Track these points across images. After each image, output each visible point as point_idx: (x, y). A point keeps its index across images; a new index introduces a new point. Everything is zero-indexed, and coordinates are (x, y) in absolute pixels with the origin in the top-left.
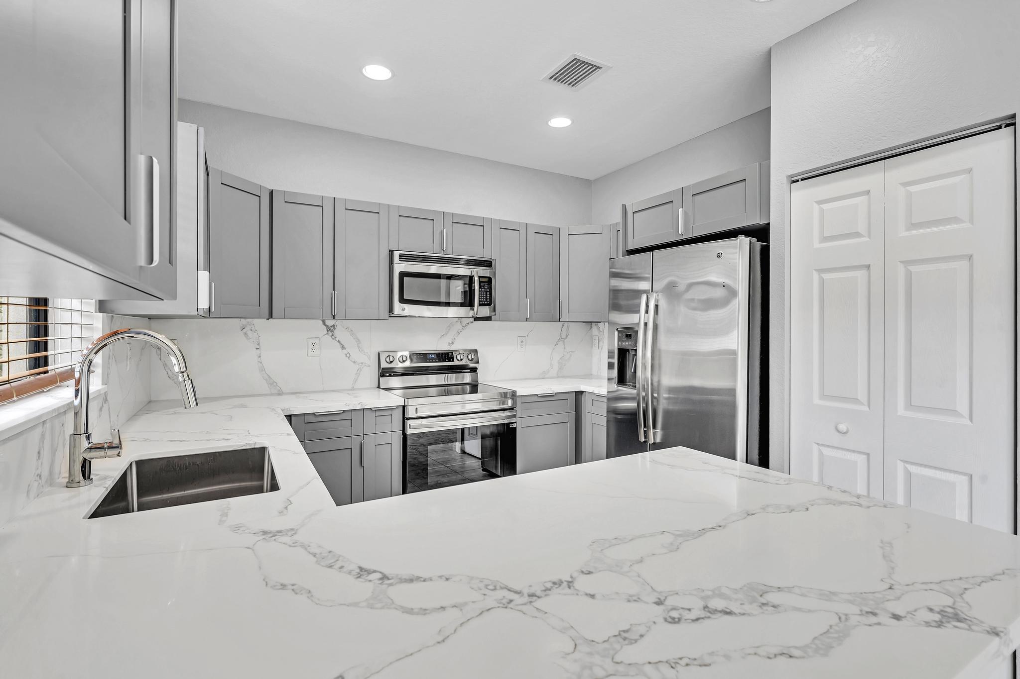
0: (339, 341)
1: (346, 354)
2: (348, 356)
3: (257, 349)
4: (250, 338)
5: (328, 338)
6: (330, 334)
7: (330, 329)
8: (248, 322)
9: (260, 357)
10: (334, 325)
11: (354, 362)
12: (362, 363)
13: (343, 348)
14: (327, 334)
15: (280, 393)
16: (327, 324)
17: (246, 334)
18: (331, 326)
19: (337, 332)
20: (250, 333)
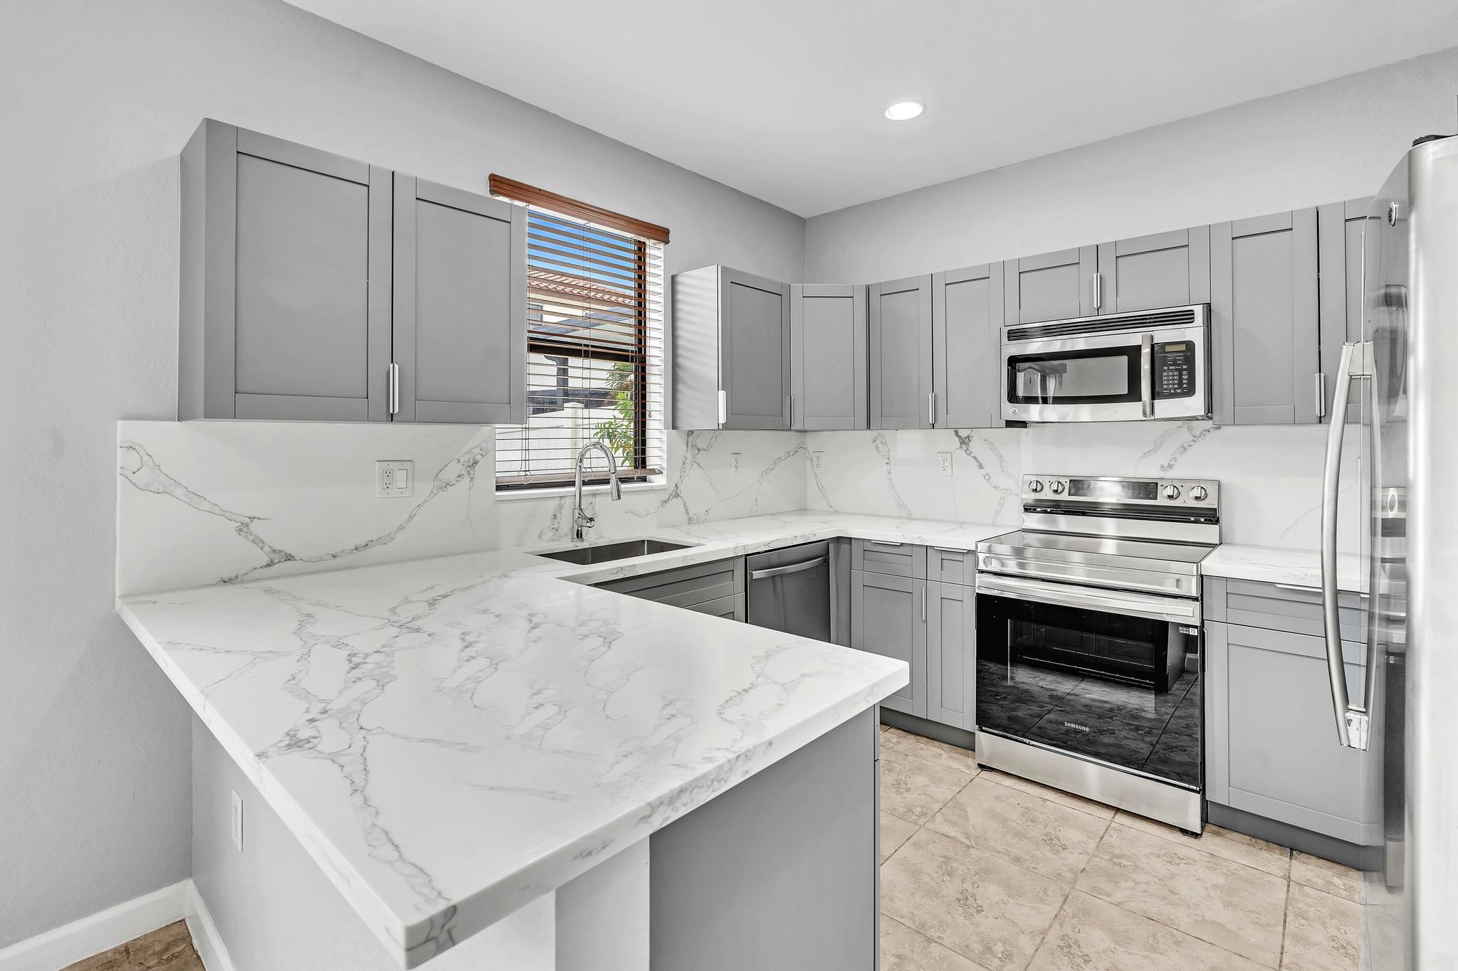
0: (975, 458)
1: (985, 476)
2: (987, 478)
3: (887, 464)
4: (881, 452)
5: (961, 453)
6: (964, 447)
7: (965, 442)
8: (879, 434)
9: (890, 473)
10: (968, 437)
11: (995, 487)
12: (1006, 490)
13: (981, 466)
14: (961, 447)
15: (910, 518)
16: (960, 434)
17: (877, 447)
18: (965, 438)
19: (973, 446)
20: (880, 446)
